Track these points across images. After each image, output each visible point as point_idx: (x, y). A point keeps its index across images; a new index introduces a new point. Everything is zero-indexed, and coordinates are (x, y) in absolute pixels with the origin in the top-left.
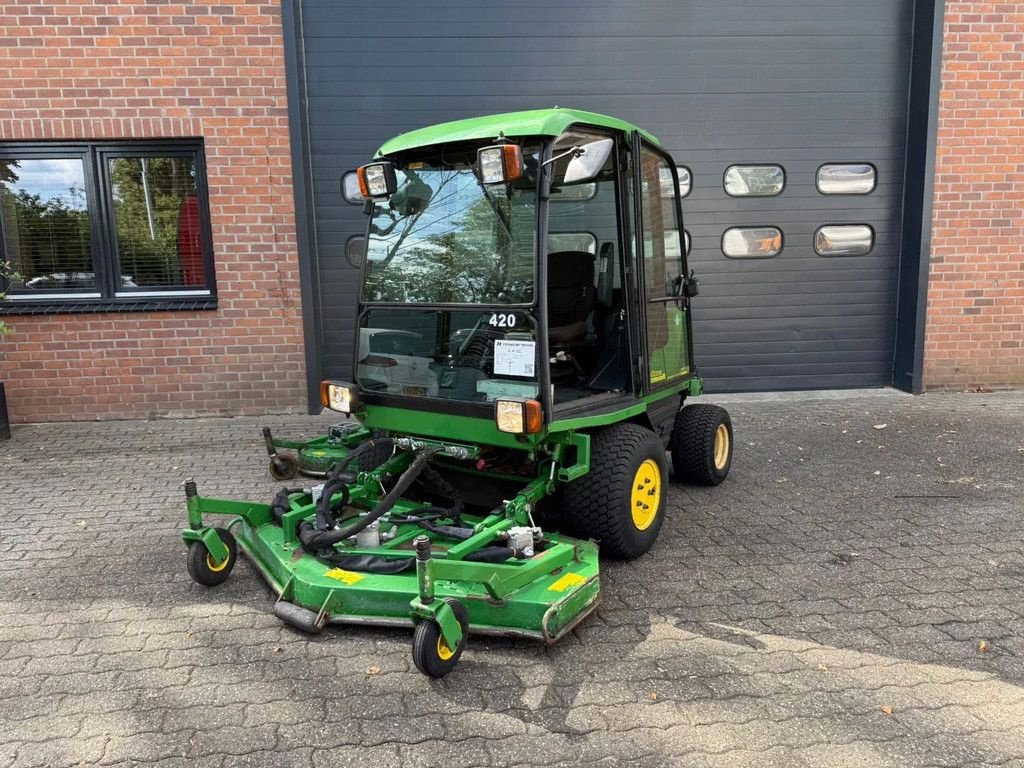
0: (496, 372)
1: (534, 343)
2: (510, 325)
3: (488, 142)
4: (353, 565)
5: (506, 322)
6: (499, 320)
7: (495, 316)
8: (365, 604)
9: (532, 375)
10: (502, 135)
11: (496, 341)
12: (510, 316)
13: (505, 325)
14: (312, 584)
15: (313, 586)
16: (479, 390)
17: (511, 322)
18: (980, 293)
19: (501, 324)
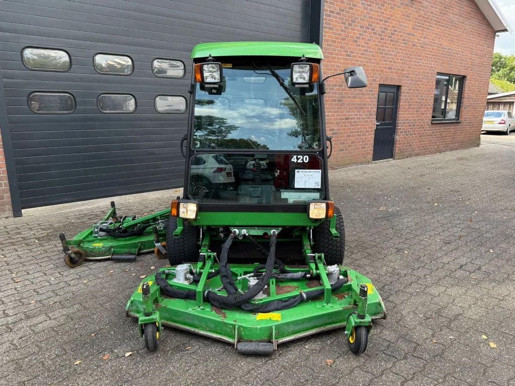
0: (295, 187)
1: (320, 171)
2: (305, 161)
3: (296, 60)
4: (268, 309)
5: (303, 160)
6: (298, 159)
7: (295, 157)
8: (292, 328)
9: (320, 187)
10: (303, 56)
11: (296, 170)
12: (305, 157)
13: (302, 161)
14: (259, 327)
15: (260, 328)
16: (282, 197)
17: (306, 160)
18: (333, 130)
19: (300, 161)
